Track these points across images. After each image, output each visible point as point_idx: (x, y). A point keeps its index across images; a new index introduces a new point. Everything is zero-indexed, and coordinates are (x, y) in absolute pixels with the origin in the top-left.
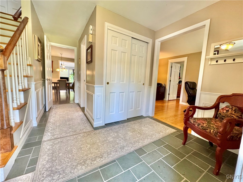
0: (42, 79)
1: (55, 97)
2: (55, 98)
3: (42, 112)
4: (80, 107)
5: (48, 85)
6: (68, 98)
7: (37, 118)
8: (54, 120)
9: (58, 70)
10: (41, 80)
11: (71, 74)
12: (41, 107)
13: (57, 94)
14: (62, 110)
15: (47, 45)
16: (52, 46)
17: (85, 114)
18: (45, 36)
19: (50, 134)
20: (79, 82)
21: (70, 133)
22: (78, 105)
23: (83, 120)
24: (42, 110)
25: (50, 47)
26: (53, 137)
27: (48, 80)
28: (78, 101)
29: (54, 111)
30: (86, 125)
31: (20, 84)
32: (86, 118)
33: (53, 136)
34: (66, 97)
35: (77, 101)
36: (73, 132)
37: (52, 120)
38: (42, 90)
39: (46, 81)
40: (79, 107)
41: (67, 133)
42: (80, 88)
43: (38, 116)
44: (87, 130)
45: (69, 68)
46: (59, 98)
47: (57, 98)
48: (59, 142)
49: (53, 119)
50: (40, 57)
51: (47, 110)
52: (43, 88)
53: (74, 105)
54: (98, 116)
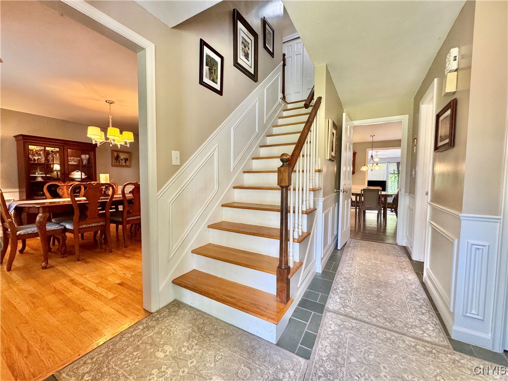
0: (335, 191)
1: (356, 221)
2: (356, 225)
3: (331, 249)
4: (410, 258)
5: (344, 202)
6: (381, 228)
7: (322, 259)
8: (349, 273)
9: (364, 169)
10: (333, 192)
11: (392, 174)
12: (330, 240)
13: (360, 216)
14: (365, 255)
15: (346, 128)
16: (355, 127)
17: (423, 284)
18: (344, 114)
19: (338, 300)
20: (409, 196)
21: (378, 319)
22: (406, 251)
23: (418, 300)
24: (331, 245)
25: (352, 131)
26: (342, 309)
27: (344, 192)
28: (406, 240)
29: (351, 253)
30: (425, 318)
31: (304, 203)
32: (425, 296)
33: (343, 307)
34: (378, 225)
35: (402, 241)
36: (385, 319)
37: (345, 271)
38: (334, 210)
39: (341, 194)
40: (408, 259)
41: (371, 316)
42: (412, 210)
43: (324, 256)
44: (425, 335)
45: (388, 161)
46: (362, 226)
47: (360, 226)
48: (353, 327)
49: (347, 270)
50: (333, 154)
51: (339, 248)
52: (335, 206)
53: (394, 248)
54: (473, 312)
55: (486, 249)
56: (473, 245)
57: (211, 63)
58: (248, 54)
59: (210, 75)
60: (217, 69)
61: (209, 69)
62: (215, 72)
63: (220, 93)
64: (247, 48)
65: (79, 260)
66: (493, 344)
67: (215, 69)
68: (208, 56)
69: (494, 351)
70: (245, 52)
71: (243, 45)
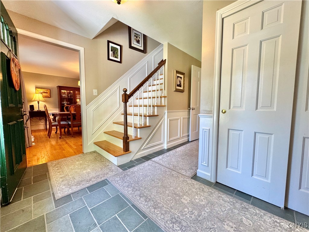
3: (182, 140)
5: (193, 115)
18: (192, 66)
30: (194, 167)
31: (148, 112)
38: (186, 119)
44: (185, 172)
54: (204, 163)
55: (208, 131)
56: (203, 129)
57: (114, 50)
58: (139, 41)
59: (114, 55)
60: (118, 52)
61: (113, 53)
62: (117, 54)
63: (120, 62)
64: (138, 38)
65: (72, 137)
66: (211, 178)
67: (116, 52)
68: (112, 47)
69: (211, 181)
70: (136, 40)
71: (135, 37)
